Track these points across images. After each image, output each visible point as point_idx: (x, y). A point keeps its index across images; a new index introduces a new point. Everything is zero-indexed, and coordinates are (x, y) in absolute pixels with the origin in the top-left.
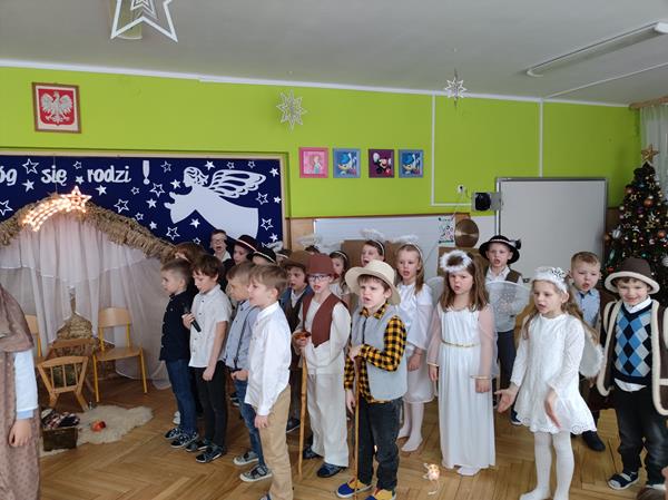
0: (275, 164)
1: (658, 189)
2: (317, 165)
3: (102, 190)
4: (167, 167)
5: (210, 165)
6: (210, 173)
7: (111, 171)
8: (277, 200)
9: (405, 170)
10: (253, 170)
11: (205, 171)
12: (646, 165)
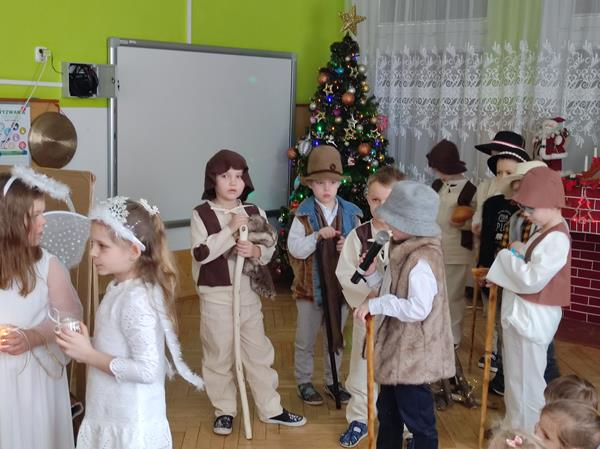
1: (362, 77)
12: (348, 38)
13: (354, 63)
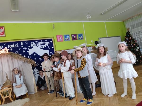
0: (51, 40)
2: (61, 39)
4: (27, 43)
5: (37, 41)
8: (53, 48)
9: (79, 38)
10: (47, 42)
12: (128, 32)
13: (130, 34)
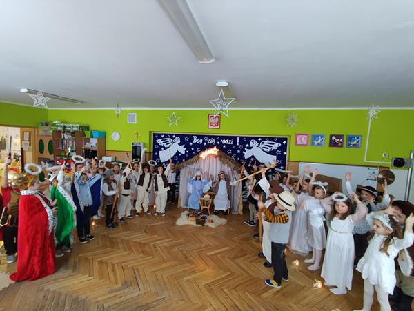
0: (286, 139)
2: (303, 141)
3: (224, 146)
4: (245, 140)
5: (260, 139)
6: (259, 142)
7: (227, 140)
8: (285, 153)
9: (350, 145)
10: (276, 142)
11: (258, 141)
